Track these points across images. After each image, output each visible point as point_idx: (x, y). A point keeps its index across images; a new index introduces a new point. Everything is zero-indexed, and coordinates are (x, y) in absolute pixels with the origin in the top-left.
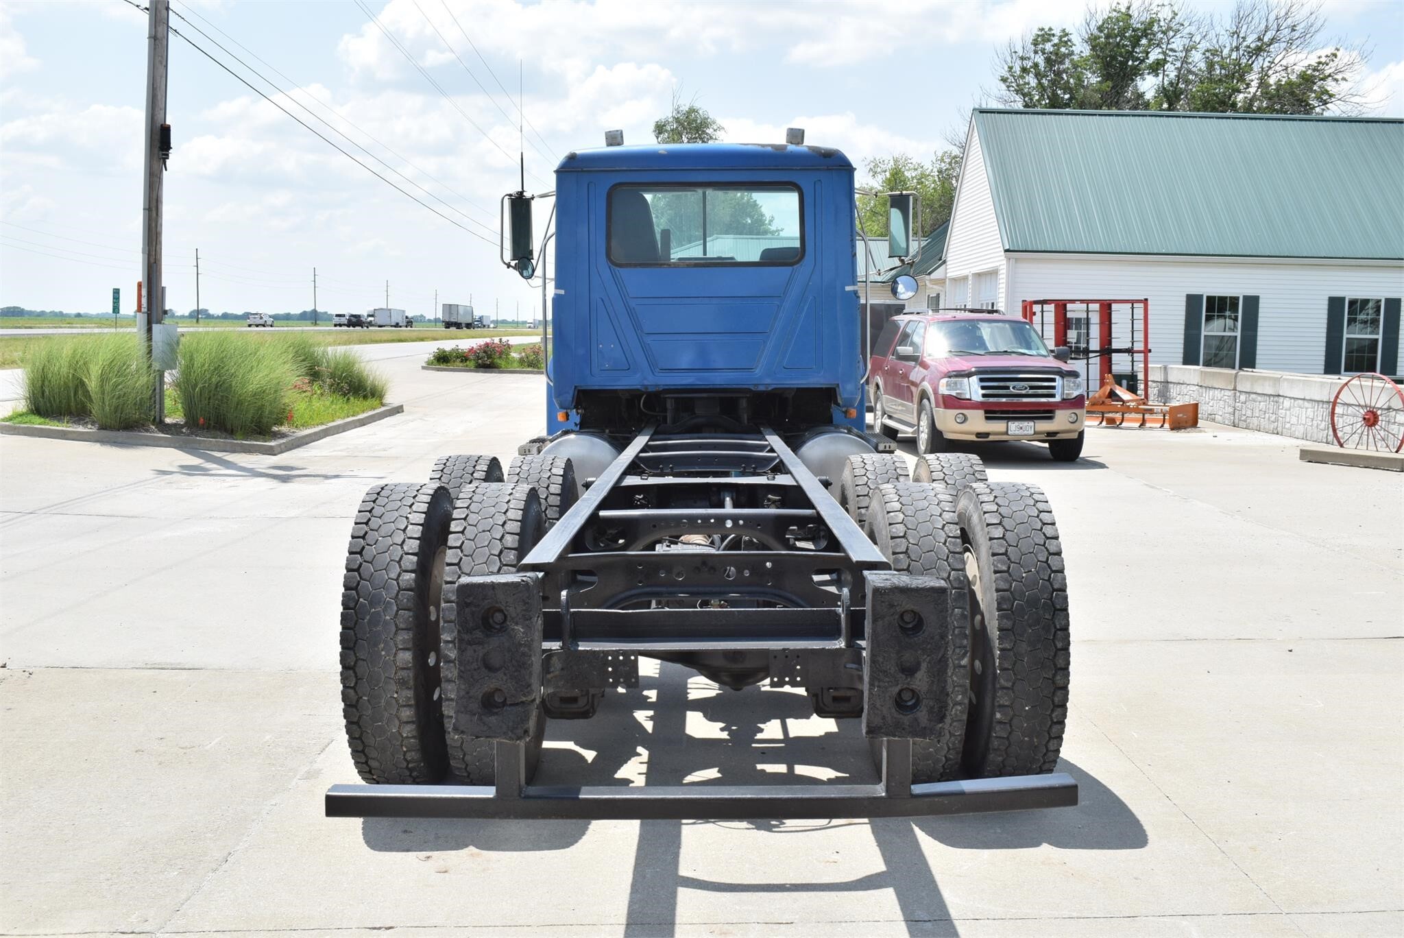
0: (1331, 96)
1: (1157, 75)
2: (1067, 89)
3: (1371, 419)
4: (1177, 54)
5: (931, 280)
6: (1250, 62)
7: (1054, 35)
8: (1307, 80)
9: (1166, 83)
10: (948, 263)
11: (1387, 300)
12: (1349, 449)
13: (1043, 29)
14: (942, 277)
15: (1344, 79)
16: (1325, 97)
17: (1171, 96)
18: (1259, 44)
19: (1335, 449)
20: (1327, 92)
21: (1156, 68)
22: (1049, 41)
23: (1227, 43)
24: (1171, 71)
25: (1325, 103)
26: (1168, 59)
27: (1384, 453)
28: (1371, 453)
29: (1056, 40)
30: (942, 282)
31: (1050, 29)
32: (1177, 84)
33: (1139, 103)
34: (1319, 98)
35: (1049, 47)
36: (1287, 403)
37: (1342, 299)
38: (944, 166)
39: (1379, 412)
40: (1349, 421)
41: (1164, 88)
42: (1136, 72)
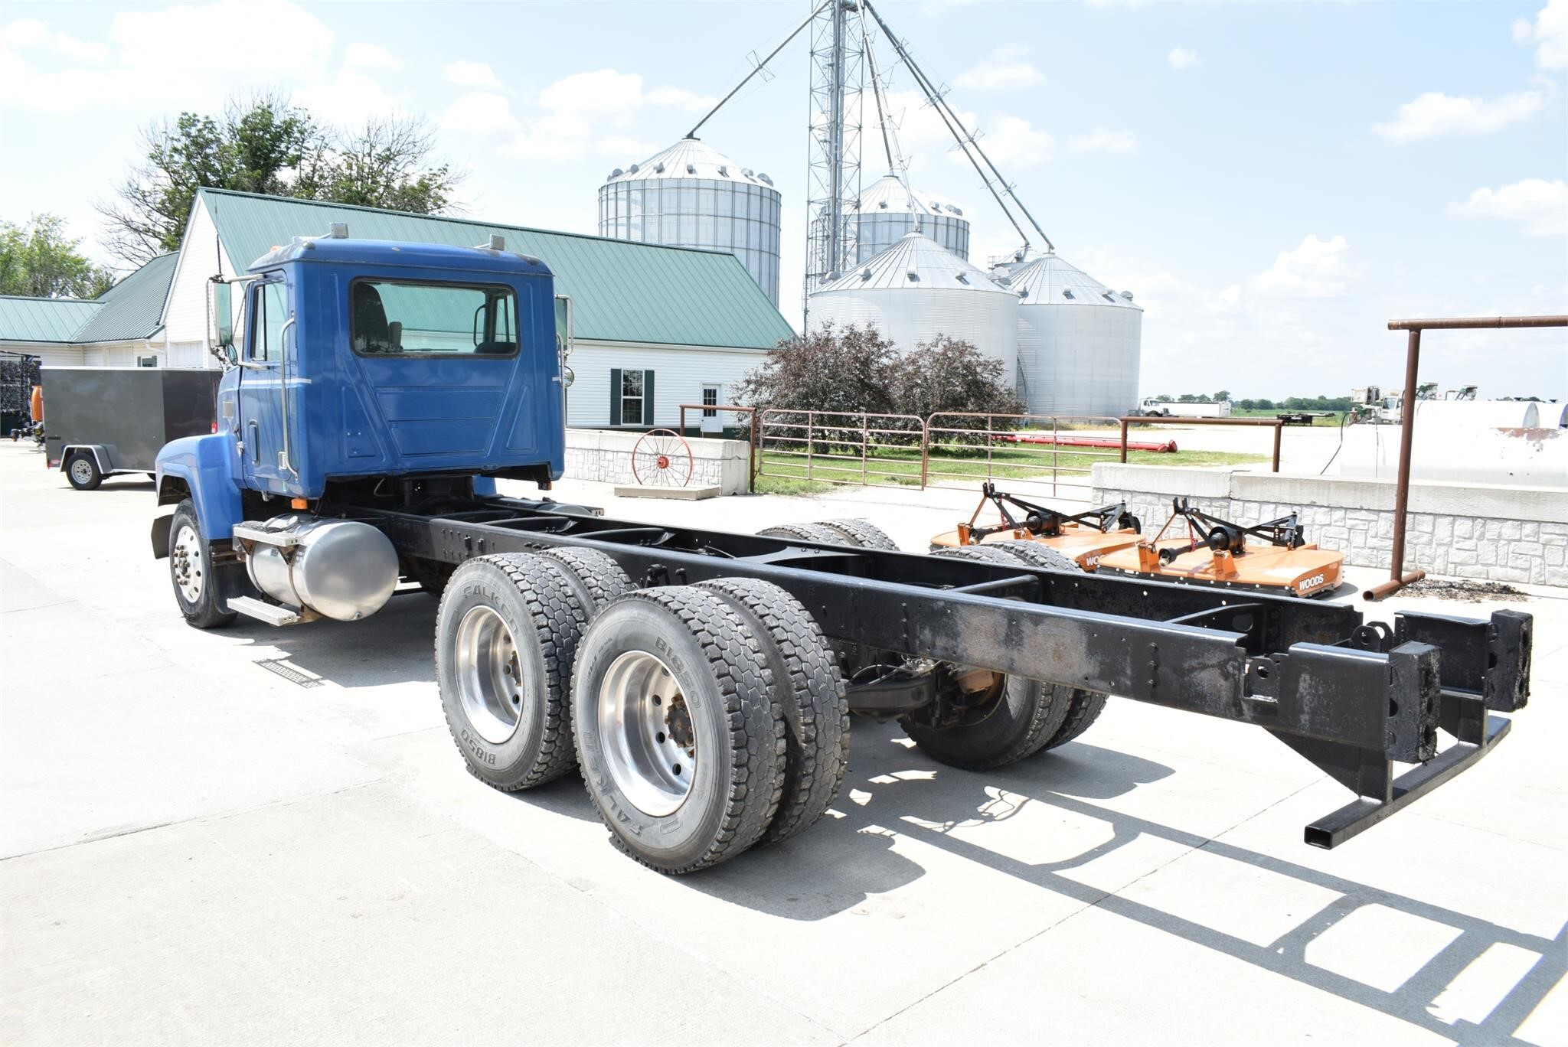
0: (445, 202)
1: (294, 168)
2: (215, 173)
3: (663, 463)
4: (311, 152)
5: (150, 343)
6: (381, 167)
7: (198, 121)
8: (424, 188)
9: (303, 176)
10: (167, 328)
11: (646, 372)
12: (647, 485)
13: (186, 114)
14: (162, 340)
15: (450, 189)
16: (439, 202)
17: (308, 185)
18: (388, 153)
19: (636, 485)
20: (440, 198)
21: (293, 162)
22: (195, 125)
23: (360, 149)
24: (306, 167)
25: (439, 207)
26: (303, 155)
27: (674, 487)
28: (665, 487)
29: (200, 126)
30: (162, 345)
31: (195, 115)
32: (313, 177)
33: (277, 190)
34: (435, 204)
35: (193, 131)
36: (609, 456)
37: (619, 371)
38: (41, 228)
39: (669, 458)
40: (647, 465)
41: (301, 180)
42: (276, 164)
